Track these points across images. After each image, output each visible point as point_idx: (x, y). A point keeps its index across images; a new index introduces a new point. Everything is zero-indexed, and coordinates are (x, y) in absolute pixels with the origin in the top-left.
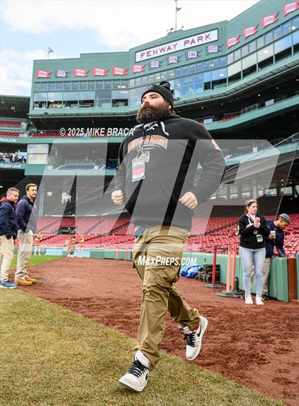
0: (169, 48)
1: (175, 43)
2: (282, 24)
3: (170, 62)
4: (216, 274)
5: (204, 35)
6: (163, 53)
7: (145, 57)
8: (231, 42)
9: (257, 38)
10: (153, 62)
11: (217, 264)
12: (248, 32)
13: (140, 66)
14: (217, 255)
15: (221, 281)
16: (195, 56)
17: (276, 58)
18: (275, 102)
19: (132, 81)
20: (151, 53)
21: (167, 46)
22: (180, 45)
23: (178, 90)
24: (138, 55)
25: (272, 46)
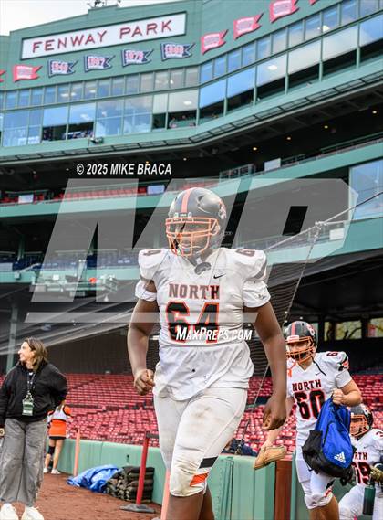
0: (90, 39)
1: (101, 30)
2: (306, 18)
3: (90, 67)
4: (145, 485)
5: (159, 22)
6: (77, 48)
7: (41, 51)
8: (210, 41)
9: (258, 40)
10: (56, 63)
11: (147, 466)
12: (243, 25)
13: (31, 69)
14: (150, 448)
15: (153, 500)
16: (140, 61)
17: (290, 82)
18: (282, 163)
19: (12, 96)
20: (54, 45)
21: (86, 33)
22: (113, 36)
23: (103, 123)
24: (28, 45)
25: (284, 57)
